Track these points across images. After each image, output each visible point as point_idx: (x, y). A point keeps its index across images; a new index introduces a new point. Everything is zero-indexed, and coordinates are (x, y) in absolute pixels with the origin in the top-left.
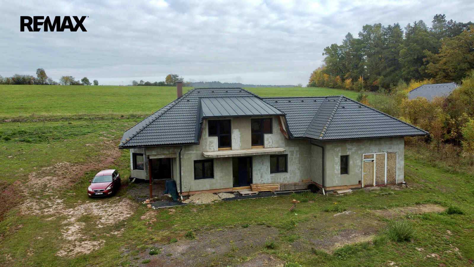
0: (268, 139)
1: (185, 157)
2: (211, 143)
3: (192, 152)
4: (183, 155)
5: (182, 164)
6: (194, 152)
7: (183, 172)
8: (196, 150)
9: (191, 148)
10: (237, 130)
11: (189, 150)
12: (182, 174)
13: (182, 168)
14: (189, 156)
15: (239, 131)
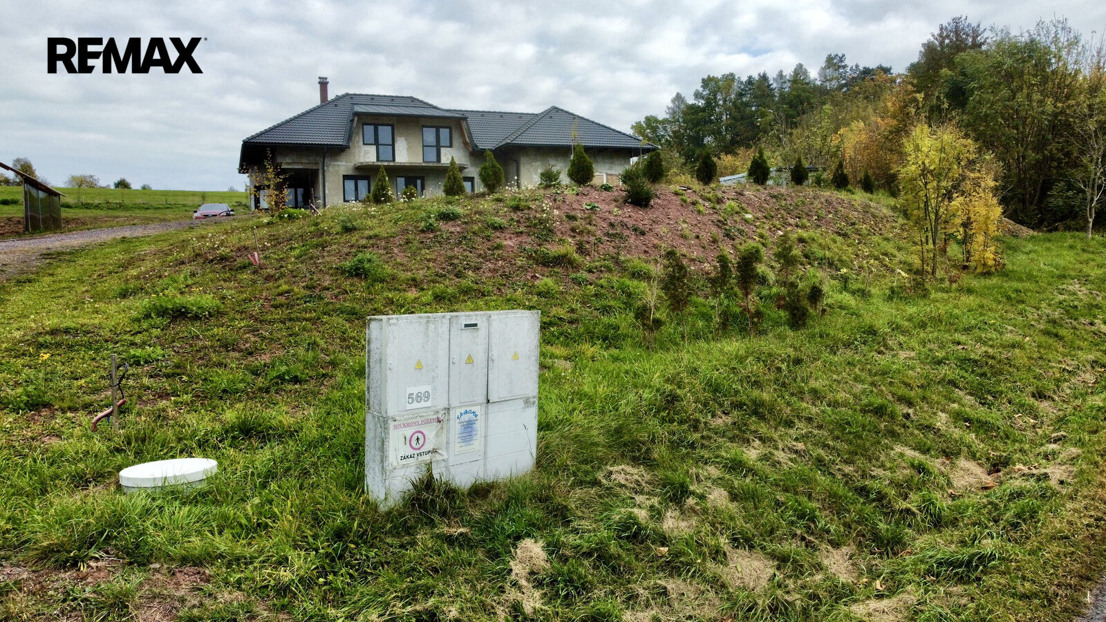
0: (446, 154)
1: (331, 169)
2: (366, 153)
3: (340, 163)
4: (328, 166)
5: (327, 179)
6: (344, 163)
7: (329, 190)
8: (346, 162)
9: (338, 158)
10: (403, 138)
11: (337, 160)
12: (327, 192)
13: (327, 184)
14: (336, 168)
15: (406, 140)
